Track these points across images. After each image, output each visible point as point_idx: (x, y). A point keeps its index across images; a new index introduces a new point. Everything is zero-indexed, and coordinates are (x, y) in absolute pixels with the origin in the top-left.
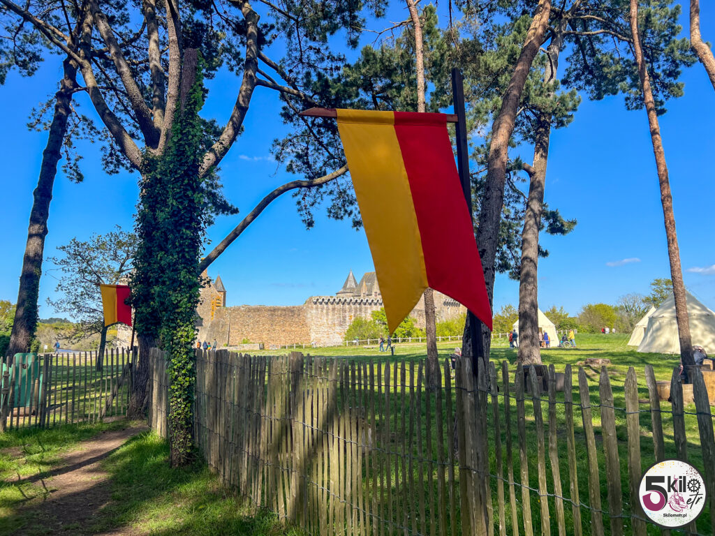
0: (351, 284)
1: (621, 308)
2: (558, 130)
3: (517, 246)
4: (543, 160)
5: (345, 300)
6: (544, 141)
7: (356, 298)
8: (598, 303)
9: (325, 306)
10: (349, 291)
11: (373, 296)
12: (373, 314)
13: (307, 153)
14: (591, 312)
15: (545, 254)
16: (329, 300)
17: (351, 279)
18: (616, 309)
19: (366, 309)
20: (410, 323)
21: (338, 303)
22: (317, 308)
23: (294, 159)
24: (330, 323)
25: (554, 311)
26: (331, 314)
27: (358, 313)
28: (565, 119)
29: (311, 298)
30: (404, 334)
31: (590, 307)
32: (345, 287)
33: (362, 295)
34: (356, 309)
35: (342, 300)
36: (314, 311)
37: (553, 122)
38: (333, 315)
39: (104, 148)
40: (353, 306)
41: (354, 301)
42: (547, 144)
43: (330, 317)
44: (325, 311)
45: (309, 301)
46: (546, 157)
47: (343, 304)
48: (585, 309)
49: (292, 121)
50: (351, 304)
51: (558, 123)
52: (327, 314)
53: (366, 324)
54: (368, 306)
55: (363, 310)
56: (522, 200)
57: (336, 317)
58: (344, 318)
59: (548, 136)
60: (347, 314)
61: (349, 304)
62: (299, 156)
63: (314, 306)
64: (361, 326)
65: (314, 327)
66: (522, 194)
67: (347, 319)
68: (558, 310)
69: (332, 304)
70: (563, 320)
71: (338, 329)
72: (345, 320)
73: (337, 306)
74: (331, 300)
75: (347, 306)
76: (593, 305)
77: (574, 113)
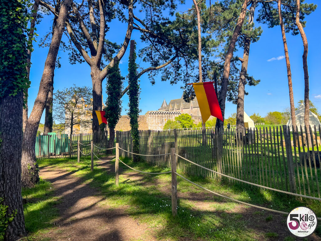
0: (165, 105)
1: (285, 113)
2: (253, 43)
3: (236, 91)
4: (247, 56)
5: (163, 112)
6: (248, 48)
7: (168, 112)
8: (274, 111)
9: (154, 115)
10: (164, 108)
11: (175, 110)
12: (176, 118)
13: (151, 54)
14: (271, 115)
15: (247, 94)
16: (156, 112)
17: (165, 103)
18: (282, 114)
19: (172, 116)
20: (191, 122)
21: (160, 114)
22: (151, 116)
23: (146, 56)
24: (157, 122)
25: (254, 115)
26: (157, 118)
27: (169, 118)
28: (256, 39)
29: (148, 112)
30: (189, 127)
31: (270, 113)
32: (162, 107)
33: (170, 110)
34: (168, 116)
35: (162, 112)
36: (150, 118)
37: (251, 40)
38: (158, 119)
39: (69, 54)
40: (166, 115)
41: (167, 113)
42: (249, 49)
43: (156, 120)
44: (154, 117)
45: (148, 113)
46: (248, 55)
47: (162, 114)
48: (268, 114)
49: (145, 41)
50: (166, 114)
51: (253, 40)
52: (155, 119)
53: (172, 123)
54: (173, 115)
55: (171, 116)
56: (238, 72)
57: (159, 120)
58: (163, 120)
59: (249, 46)
60: (164, 118)
61: (165, 114)
62: (148, 55)
63: (150, 115)
64: (171, 124)
65: (150, 124)
66: (239, 70)
67: (164, 120)
68: (256, 115)
69: (157, 114)
70: (258, 119)
71: (160, 125)
72: (163, 121)
73: (159, 115)
74: (157, 113)
75: (164, 115)
76: (272, 112)
77: (260, 37)
